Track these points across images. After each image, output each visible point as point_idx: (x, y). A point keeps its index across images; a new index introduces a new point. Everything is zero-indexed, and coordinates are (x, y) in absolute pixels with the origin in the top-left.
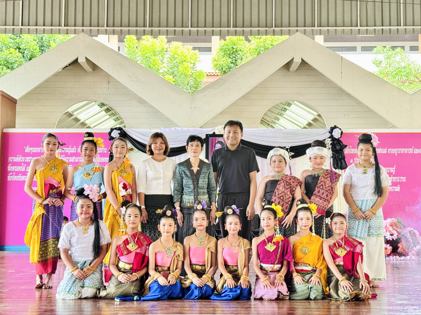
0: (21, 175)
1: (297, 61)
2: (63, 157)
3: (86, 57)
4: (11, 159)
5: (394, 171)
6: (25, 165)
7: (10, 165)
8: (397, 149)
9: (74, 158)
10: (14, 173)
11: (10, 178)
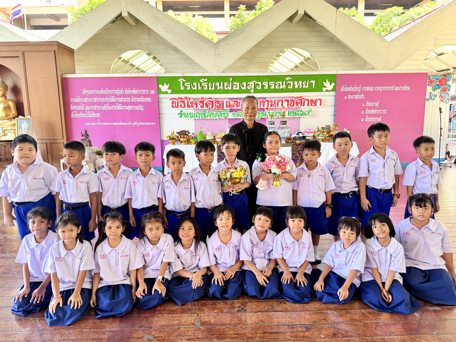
0: (81, 113)
1: (301, 13)
2: (114, 98)
3: (128, 12)
4: (72, 100)
5: (378, 105)
6: (84, 105)
7: (72, 105)
8: (381, 87)
9: (122, 98)
10: (76, 112)
11: (73, 115)
